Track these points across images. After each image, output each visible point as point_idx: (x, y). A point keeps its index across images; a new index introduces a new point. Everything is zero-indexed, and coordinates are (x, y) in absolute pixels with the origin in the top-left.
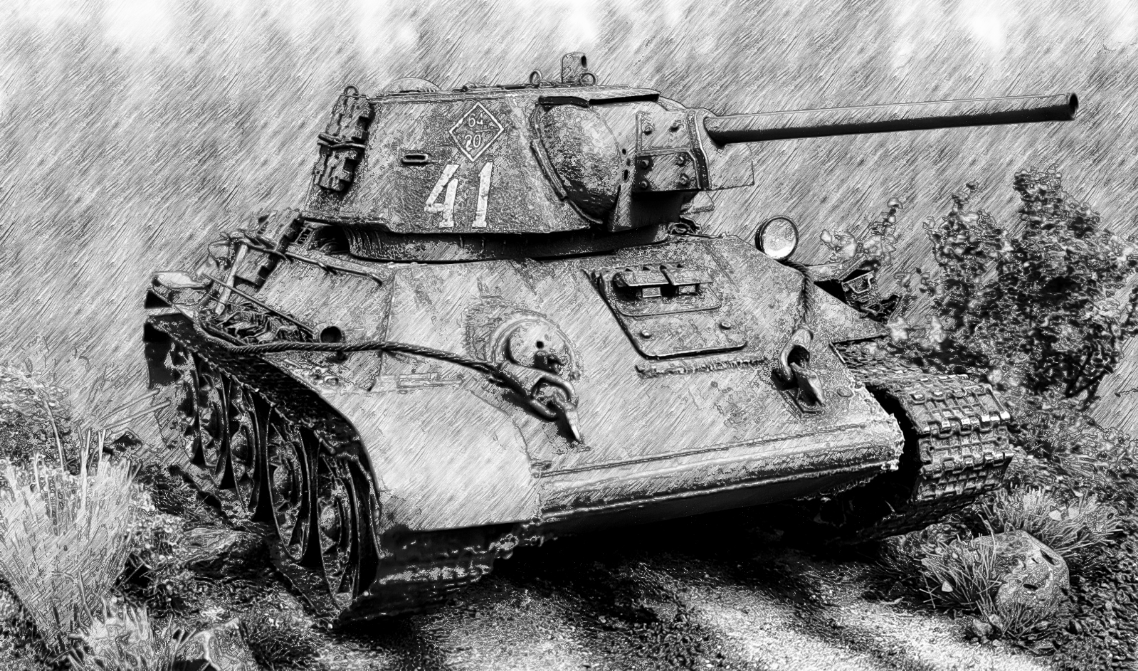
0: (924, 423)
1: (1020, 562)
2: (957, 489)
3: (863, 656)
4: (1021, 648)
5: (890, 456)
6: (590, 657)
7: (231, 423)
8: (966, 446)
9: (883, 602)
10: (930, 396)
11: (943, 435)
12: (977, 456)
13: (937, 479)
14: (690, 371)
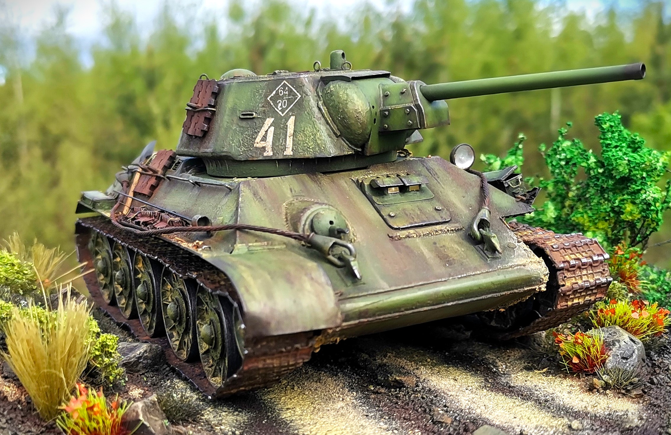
0: (560, 262)
1: (617, 344)
2: (580, 300)
3: (529, 403)
4: (624, 394)
5: (541, 282)
6: (367, 410)
7: (135, 279)
8: (584, 275)
9: (536, 371)
10: (562, 246)
11: (571, 269)
12: (592, 280)
13: (569, 295)
14: (420, 236)
